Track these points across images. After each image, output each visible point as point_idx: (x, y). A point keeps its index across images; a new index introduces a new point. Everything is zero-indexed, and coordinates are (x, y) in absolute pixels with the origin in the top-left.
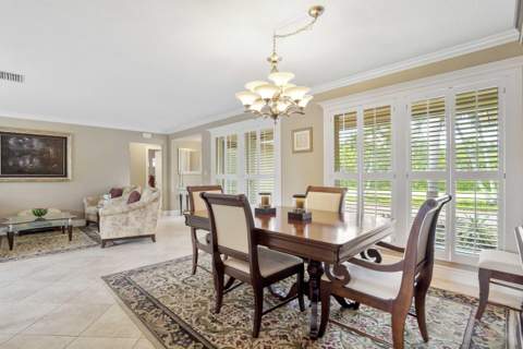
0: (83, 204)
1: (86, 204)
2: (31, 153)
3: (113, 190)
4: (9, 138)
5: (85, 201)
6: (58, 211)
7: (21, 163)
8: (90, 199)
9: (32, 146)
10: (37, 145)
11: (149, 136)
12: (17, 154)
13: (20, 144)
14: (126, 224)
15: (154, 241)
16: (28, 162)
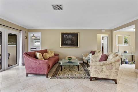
0: (82, 56)
1: (83, 56)
2: (69, 39)
3: (91, 51)
4: (64, 35)
5: (83, 55)
6: (75, 58)
7: (67, 42)
8: (84, 54)
9: (69, 37)
10: (70, 36)
11: (104, 31)
12: (66, 39)
13: (67, 36)
14: (102, 71)
15: (116, 83)
16: (68, 42)
